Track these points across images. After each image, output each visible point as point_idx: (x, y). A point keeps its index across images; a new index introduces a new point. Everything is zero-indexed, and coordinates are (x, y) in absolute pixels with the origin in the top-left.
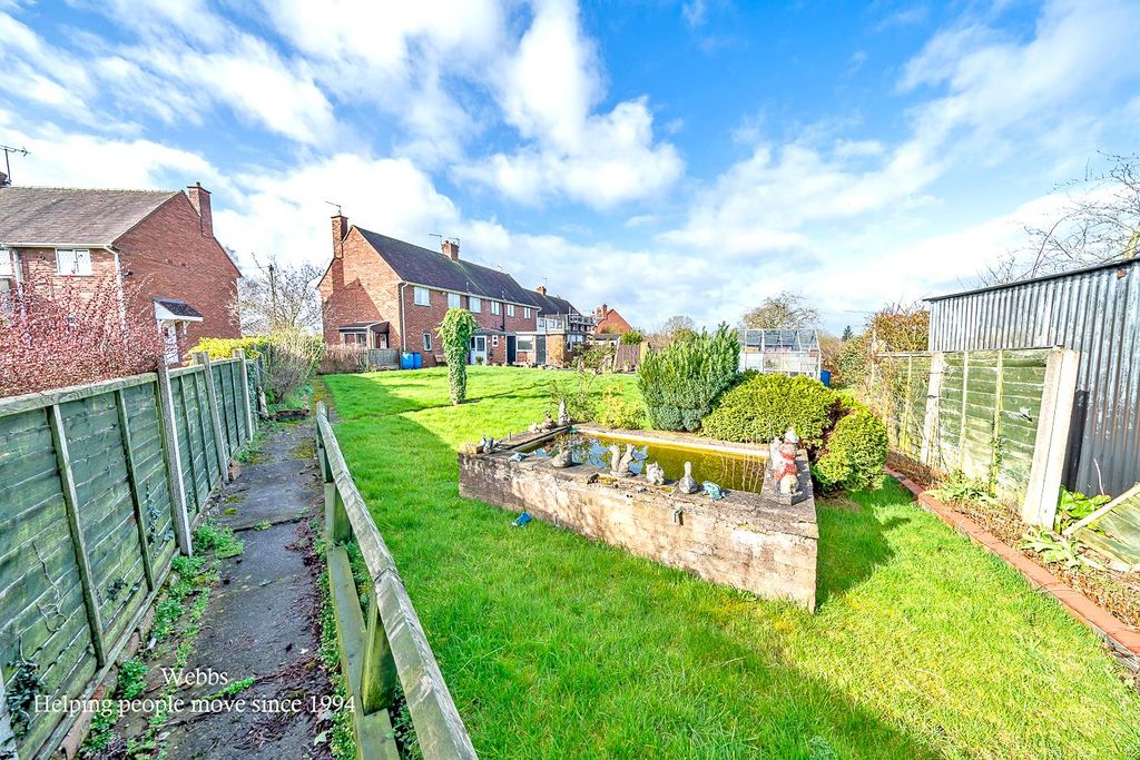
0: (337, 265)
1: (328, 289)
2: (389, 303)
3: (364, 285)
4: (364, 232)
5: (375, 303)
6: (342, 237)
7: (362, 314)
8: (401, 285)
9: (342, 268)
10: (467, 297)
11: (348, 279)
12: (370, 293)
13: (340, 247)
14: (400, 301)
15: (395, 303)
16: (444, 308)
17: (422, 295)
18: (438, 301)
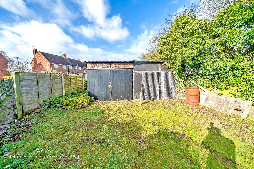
0: (35, 59)
1: (33, 64)
2: (48, 68)
3: (42, 64)
4: (41, 52)
5: (45, 67)
6: (36, 54)
7: (42, 70)
8: (50, 64)
9: (36, 60)
10: (68, 66)
11: (38, 62)
12: (44, 65)
13: (35, 56)
14: (51, 67)
15: (49, 68)
16: (62, 69)
17: (56, 66)
18: (60, 67)
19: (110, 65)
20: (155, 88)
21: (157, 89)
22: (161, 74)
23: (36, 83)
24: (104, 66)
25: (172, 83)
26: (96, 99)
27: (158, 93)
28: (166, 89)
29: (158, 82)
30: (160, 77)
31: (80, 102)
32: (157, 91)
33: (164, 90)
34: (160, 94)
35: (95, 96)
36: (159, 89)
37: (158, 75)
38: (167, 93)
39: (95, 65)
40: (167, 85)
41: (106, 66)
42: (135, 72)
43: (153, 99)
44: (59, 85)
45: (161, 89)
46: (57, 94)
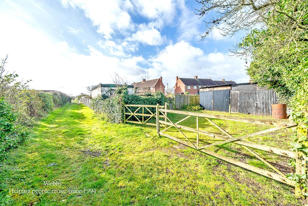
1: (175, 88)
2: (183, 89)
7: (180, 91)
8: (185, 86)
9: (177, 85)
10: (198, 86)
12: (181, 88)
13: (177, 81)
14: (185, 89)
16: (193, 89)
17: (189, 87)
18: (192, 88)
19: (213, 88)
20: (251, 104)
21: (254, 105)
22: (259, 92)
23: (179, 99)
24: (209, 89)
25: (273, 100)
26: (204, 109)
27: (254, 108)
28: (265, 105)
29: (254, 99)
30: (257, 94)
31: (194, 108)
32: (254, 107)
33: (262, 107)
34: (257, 110)
35: (204, 107)
36: (255, 105)
37: (256, 93)
38: (266, 110)
39: (205, 89)
40: (266, 102)
41: (211, 89)
42: (232, 92)
43: (249, 113)
44: (187, 100)
45: (259, 105)
46: (186, 104)
